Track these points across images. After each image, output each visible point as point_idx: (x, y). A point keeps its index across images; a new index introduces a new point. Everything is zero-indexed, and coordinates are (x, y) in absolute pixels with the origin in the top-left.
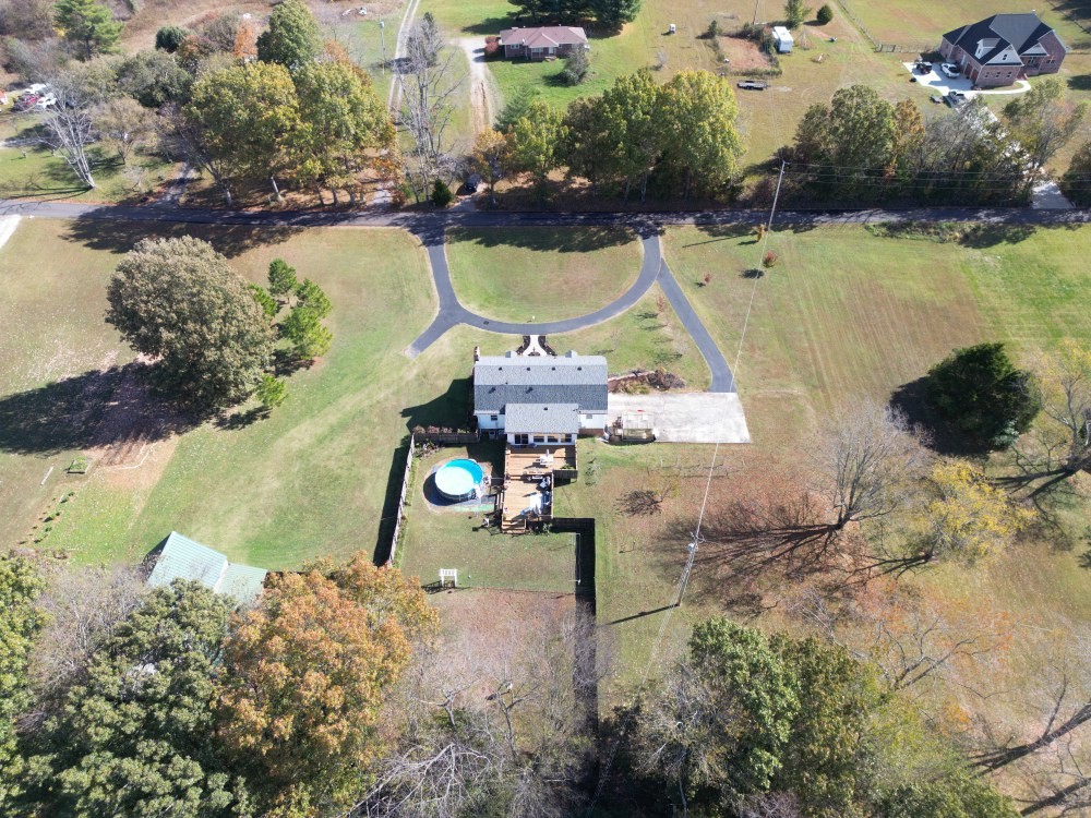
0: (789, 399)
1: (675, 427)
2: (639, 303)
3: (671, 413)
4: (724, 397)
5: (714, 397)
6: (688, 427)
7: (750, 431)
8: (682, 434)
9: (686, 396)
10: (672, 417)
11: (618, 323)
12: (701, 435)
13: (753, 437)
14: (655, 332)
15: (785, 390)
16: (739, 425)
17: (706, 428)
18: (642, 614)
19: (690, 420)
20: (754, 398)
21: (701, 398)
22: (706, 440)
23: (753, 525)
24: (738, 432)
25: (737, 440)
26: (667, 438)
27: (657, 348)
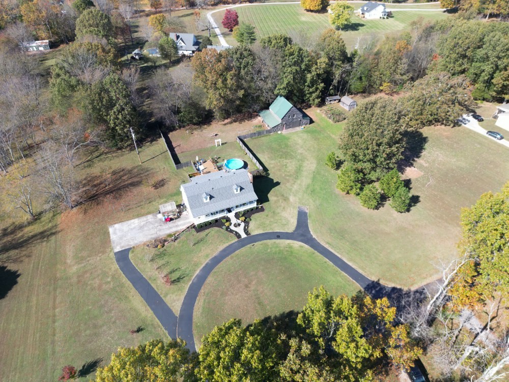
0: (81, 260)
1: (149, 222)
2: (186, 287)
3: (152, 228)
4: (122, 247)
5: (128, 245)
6: (142, 223)
7: (109, 233)
8: (145, 219)
9: (145, 241)
10: (151, 226)
11: (196, 265)
12: (135, 222)
13: (108, 230)
14: (169, 271)
15: (83, 265)
16: (115, 233)
17: (133, 226)
18: (153, 158)
19: (141, 228)
20: (104, 253)
21: (136, 242)
22: (132, 221)
23: (112, 194)
24: (115, 230)
25: (117, 226)
26: (152, 215)
27: (166, 259)
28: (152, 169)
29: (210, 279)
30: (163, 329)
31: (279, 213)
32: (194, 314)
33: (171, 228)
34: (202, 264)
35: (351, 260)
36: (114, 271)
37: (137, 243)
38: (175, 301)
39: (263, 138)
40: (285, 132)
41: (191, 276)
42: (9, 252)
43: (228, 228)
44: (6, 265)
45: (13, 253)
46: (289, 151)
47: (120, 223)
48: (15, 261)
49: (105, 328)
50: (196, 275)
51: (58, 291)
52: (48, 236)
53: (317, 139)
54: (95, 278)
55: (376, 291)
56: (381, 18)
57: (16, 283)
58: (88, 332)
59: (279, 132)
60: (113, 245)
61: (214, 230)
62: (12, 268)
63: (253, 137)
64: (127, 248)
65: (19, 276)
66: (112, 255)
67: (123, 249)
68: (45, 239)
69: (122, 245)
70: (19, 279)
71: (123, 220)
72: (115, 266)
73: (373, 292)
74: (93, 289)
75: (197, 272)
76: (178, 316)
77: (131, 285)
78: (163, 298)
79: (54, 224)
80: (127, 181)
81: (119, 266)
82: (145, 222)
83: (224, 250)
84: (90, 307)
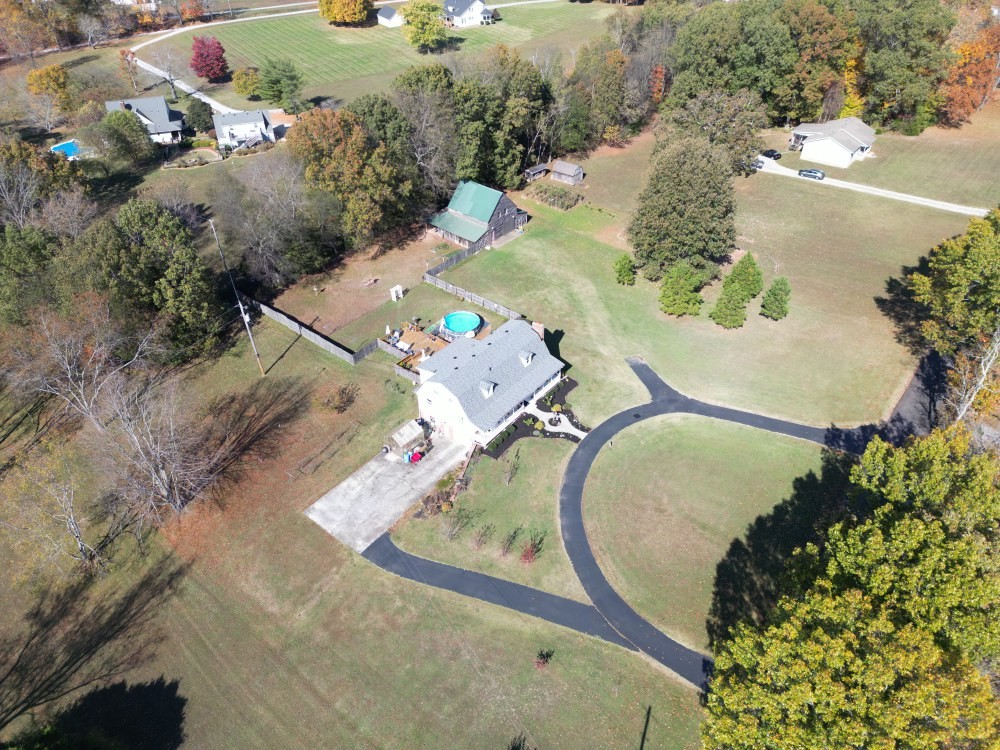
0: (301, 596)
1: (380, 474)
3: (397, 483)
4: (367, 539)
5: (377, 530)
6: (369, 482)
7: (314, 524)
8: (367, 473)
9: (403, 510)
10: (392, 481)
11: (545, 511)
12: (352, 485)
13: (306, 519)
14: (503, 540)
15: (314, 603)
16: (329, 520)
17: (353, 494)
18: (282, 357)
19: (374, 490)
20: (339, 562)
21: (387, 519)
22: (344, 484)
23: (251, 452)
24: (323, 513)
25: (318, 505)
26: (377, 460)
27: (478, 523)
28: (299, 378)
29: (589, 525)
30: (586, 635)
31: (604, 380)
32: (616, 588)
33: (431, 470)
34: (554, 506)
35: (772, 412)
36: (395, 585)
37: (391, 521)
38: (566, 583)
39: (468, 265)
40: (497, 245)
41: (554, 532)
42: (98, 653)
43: (543, 432)
44: (117, 680)
45: (109, 650)
46: (530, 275)
47: (323, 498)
48: (135, 661)
49: (473, 685)
50: (559, 527)
51: (304, 672)
52: (169, 583)
53: (559, 244)
54: (365, 614)
55: (843, 441)
56: (482, 23)
57: (182, 702)
58: (447, 708)
59: (488, 248)
60: (346, 541)
61: (522, 443)
62: (141, 680)
63: (451, 267)
64: (379, 536)
65: (175, 685)
66: (358, 560)
67: (373, 541)
68: (168, 592)
69: (364, 534)
70: (180, 692)
71: (323, 490)
72: (387, 577)
73: (841, 443)
74: (381, 634)
75: (558, 522)
76: (591, 603)
77: (455, 594)
78: (538, 588)
79: (160, 557)
80: (261, 416)
81: (396, 572)
82: (372, 478)
83: (571, 470)
84: (408, 666)
